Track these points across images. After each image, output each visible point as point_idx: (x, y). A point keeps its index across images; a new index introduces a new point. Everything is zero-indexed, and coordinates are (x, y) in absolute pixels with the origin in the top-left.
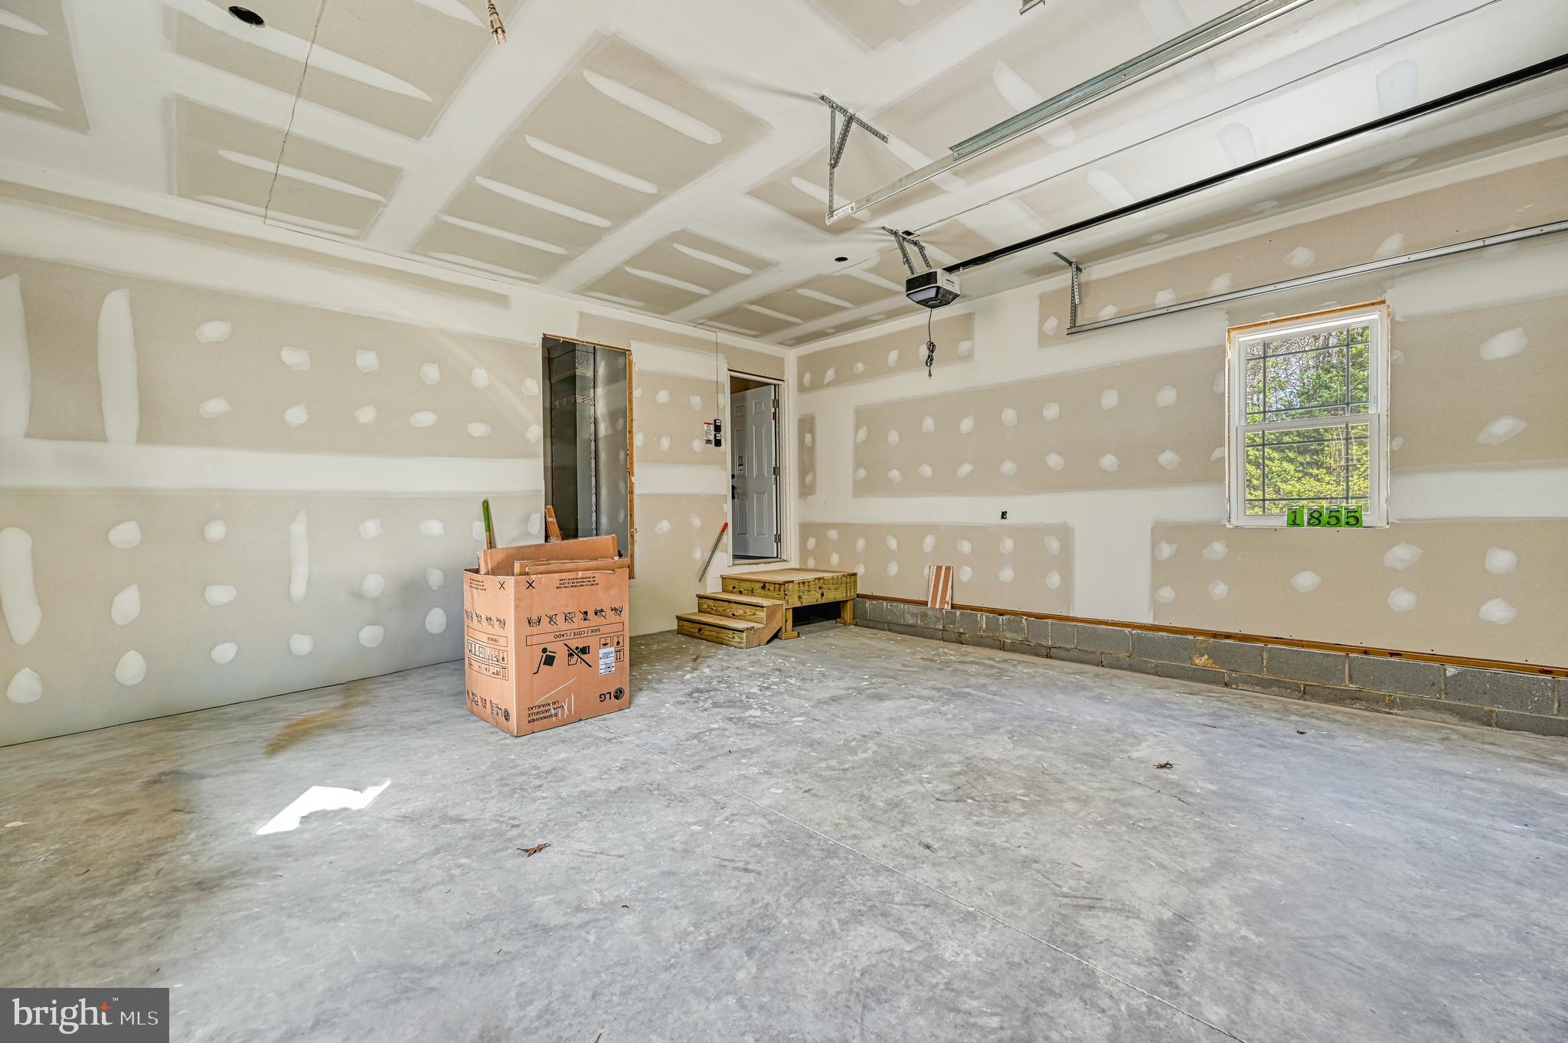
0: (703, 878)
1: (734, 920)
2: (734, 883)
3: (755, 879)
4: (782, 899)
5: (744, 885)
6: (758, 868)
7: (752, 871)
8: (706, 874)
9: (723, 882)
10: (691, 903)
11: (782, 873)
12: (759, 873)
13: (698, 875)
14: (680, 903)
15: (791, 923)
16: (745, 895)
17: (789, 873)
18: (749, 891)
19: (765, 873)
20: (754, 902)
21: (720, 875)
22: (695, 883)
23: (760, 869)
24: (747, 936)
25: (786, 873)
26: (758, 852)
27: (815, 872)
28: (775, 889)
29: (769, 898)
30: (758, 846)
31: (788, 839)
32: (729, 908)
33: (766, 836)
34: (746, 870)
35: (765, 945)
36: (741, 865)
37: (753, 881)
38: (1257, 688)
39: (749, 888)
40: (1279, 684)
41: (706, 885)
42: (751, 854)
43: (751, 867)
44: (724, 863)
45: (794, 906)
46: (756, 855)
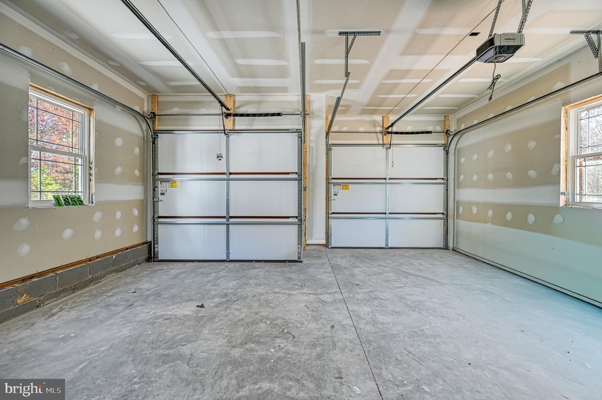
0: (431, 358)
1: (424, 339)
2: (418, 350)
3: (408, 347)
4: (402, 337)
5: (414, 348)
6: (404, 350)
7: (407, 351)
8: (429, 359)
9: (422, 353)
10: (439, 351)
11: (395, 344)
12: (405, 349)
13: (433, 360)
14: (444, 353)
15: (404, 330)
16: (415, 344)
17: (392, 343)
18: (413, 345)
19: (402, 348)
20: (413, 341)
21: (423, 356)
22: (435, 357)
23: (403, 350)
24: (421, 333)
25: (394, 343)
26: (398, 357)
27: (382, 339)
28: (402, 341)
29: (407, 339)
30: (397, 359)
31: (380, 355)
32: (424, 343)
33: (389, 362)
34: (410, 352)
35: (417, 330)
36: (411, 356)
37: (409, 347)
38: (54, 299)
39: (412, 346)
40: (64, 291)
41: (431, 355)
42: (403, 358)
43: (407, 353)
44: (418, 360)
45: (400, 334)
46: (401, 356)
